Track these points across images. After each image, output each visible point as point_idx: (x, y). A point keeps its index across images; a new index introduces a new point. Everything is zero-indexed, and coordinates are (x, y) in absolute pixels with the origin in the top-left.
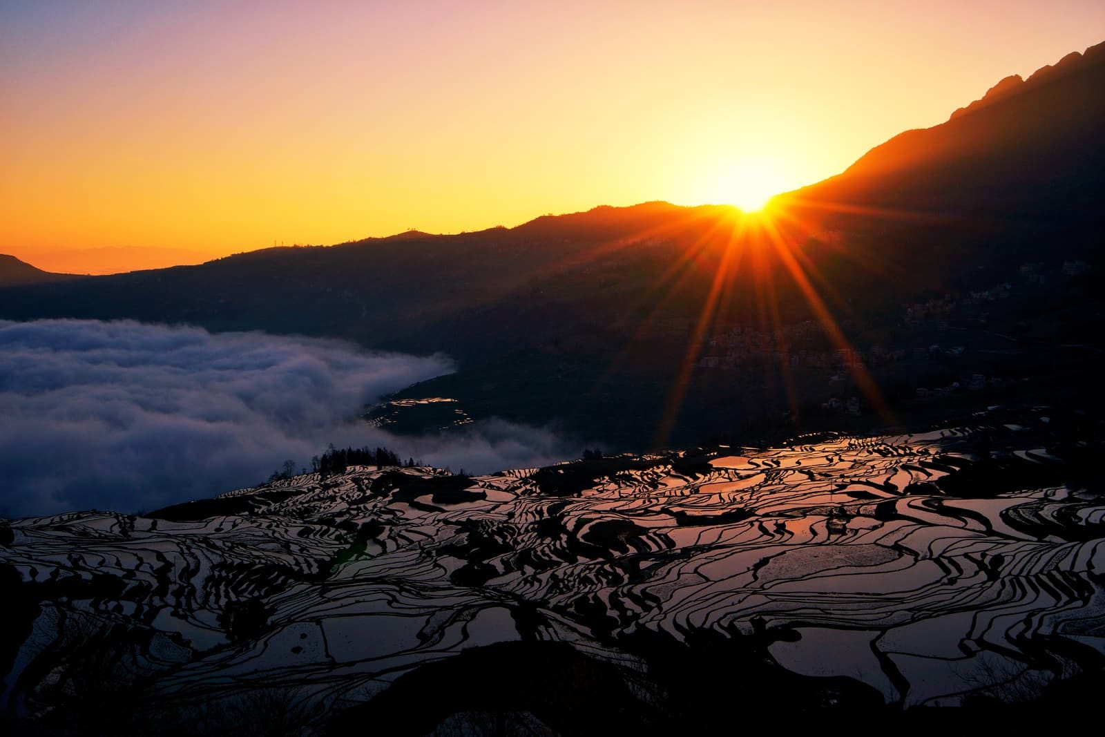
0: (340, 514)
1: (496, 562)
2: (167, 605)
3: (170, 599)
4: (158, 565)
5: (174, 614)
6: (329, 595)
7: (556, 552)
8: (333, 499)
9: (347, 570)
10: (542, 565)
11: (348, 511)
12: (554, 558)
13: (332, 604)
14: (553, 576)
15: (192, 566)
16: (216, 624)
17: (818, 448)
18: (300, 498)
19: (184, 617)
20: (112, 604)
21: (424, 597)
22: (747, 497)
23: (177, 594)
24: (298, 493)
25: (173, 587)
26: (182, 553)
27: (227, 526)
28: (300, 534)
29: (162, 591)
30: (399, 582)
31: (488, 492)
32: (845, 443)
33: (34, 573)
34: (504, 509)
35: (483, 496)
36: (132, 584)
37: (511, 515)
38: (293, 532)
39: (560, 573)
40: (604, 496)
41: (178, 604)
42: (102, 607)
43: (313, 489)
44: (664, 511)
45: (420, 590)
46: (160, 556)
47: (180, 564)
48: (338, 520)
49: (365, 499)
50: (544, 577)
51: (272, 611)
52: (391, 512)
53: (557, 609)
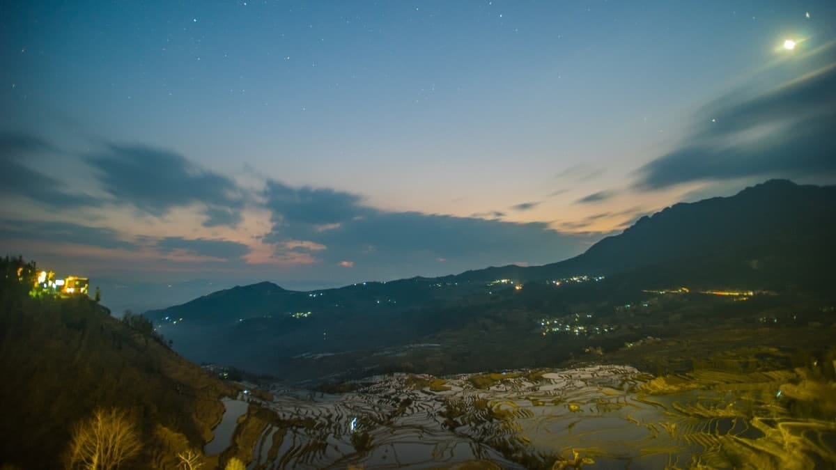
0: (393, 394)
1: (459, 420)
2: (331, 433)
3: (332, 430)
4: (327, 414)
5: (334, 437)
6: (395, 432)
7: (483, 416)
8: (389, 387)
9: (399, 421)
10: (479, 422)
11: (396, 393)
12: (483, 419)
13: (396, 437)
14: (484, 428)
15: (340, 415)
16: (350, 442)
17: (587, 369)
18: (376, 386)
19: (338, 439)
20: (312, 431)
21: (432, 435)
22: (561, 392)
23: (335, 427)
24: (376, 383)
25: (333, 425)
26: (336, 410)
27: (350, 398)
28: (378, 402)
29: (329, 426)
30: (421, 427)
31: (452, 387)
32: (598, 367)
33: (284, 415)
34: (459, 395)
35: (450, 389)
36: (318, 422)
37: (462, 398)
38: (376, 401)
39: (486, 426)
40: (499, 389)
41: (335, 433)
42: (308, 432)
43: (381, 382)
44: (527, 398)
45: (430, 432)
46: (328, 411)
47: (335, 415)
48: (393, 397)
49: (403, 388)
50: (480, 427)
51: (372, 439)
52: (414, 394)
53: (487, 443)
